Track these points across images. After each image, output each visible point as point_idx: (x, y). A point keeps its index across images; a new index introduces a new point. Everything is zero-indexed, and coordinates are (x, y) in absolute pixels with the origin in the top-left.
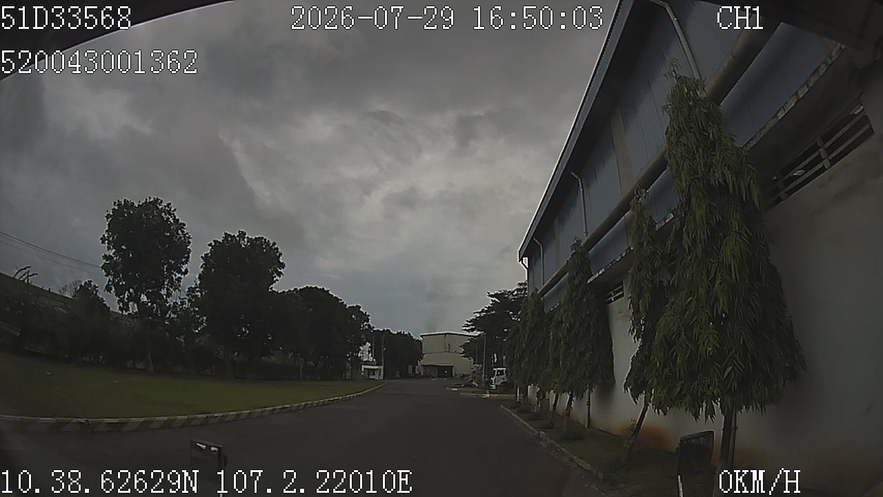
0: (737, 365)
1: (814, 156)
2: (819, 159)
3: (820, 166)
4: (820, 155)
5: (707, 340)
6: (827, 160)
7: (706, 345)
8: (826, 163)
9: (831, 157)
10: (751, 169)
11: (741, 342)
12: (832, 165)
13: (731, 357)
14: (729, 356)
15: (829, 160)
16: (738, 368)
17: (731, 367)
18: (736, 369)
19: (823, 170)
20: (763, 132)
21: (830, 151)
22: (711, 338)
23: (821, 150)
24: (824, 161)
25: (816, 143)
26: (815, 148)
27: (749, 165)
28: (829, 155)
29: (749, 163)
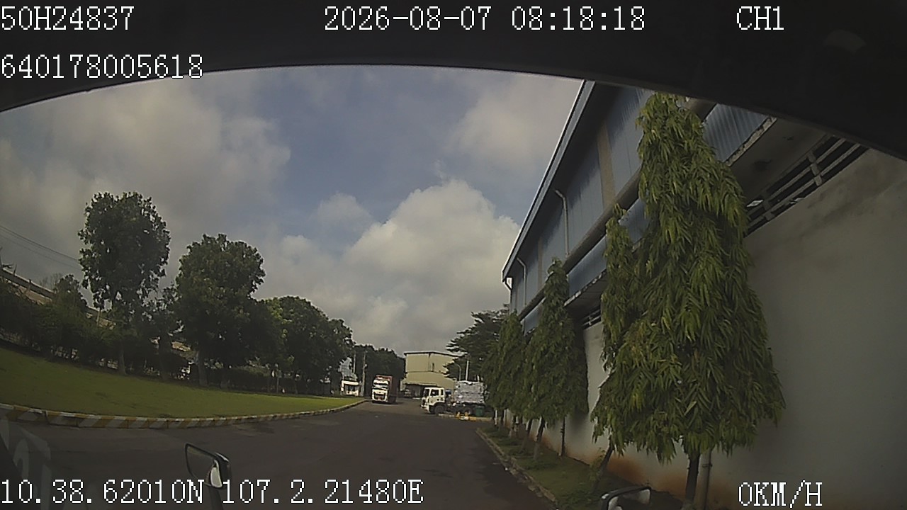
0: (703, 402)
1: (804, 172)
2: (810, 176)
3: (810, 183)
4: (811, 171)
5: (668, 370)
6: (819, 176)
7: (665, 374)
8: (818, 180)
9: (823, 173)
10: (728, 183)
11: (709, 375)
12: (823, 183)
13: (695, 390)
14: (693, 390)
15: (821, 177)
16: (703, 404)
17: (695, 402)
18: (700, 405)
19: (814, 187)
20: (747, 146)
21: (822, 166)
22: (671, 369)
23: (811, 165)
24: (815, 178)
25: (807, 159)
26: (807, 163)
27: (727, 179)
28: (821, 171)
29: (728, 177)
